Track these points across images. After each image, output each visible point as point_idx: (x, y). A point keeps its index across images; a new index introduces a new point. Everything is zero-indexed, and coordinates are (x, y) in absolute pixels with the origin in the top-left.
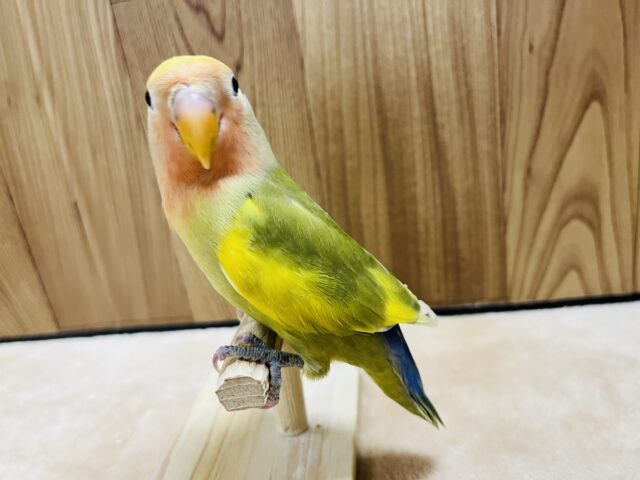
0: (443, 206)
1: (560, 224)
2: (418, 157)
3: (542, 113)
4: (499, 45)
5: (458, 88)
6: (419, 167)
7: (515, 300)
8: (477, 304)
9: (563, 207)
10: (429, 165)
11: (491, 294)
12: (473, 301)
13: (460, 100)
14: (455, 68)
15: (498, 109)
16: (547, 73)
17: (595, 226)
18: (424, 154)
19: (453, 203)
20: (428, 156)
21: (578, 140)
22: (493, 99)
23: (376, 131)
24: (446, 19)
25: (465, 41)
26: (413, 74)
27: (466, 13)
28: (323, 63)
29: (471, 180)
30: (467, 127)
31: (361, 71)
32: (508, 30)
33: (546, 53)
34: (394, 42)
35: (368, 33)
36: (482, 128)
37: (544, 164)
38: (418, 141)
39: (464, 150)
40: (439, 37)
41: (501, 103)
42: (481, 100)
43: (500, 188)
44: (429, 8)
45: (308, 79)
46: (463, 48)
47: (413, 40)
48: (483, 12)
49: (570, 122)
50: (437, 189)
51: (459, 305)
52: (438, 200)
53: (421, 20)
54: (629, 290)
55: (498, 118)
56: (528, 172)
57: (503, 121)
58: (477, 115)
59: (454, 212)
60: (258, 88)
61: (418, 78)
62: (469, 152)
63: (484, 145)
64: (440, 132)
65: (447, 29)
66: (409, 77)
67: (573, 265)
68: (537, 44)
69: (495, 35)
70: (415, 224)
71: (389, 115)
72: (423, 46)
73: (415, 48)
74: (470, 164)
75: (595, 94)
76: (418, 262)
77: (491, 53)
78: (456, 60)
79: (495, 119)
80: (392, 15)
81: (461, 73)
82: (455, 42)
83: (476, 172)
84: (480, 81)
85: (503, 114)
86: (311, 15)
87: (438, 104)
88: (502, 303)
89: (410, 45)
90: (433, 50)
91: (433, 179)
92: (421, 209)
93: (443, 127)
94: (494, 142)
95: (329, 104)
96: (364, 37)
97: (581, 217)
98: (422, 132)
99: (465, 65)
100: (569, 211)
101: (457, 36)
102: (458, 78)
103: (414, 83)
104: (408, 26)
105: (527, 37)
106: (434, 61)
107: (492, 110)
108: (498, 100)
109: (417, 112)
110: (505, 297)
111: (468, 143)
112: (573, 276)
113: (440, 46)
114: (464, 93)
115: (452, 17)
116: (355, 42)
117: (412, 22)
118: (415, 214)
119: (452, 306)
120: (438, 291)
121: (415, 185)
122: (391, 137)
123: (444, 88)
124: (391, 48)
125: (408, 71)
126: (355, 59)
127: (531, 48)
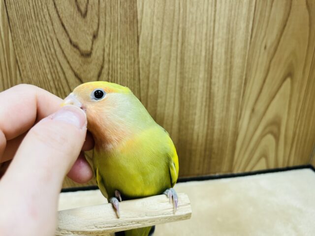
0: (208, 125)
1: (262, 136)
2: (199, 99)
3: (264, 81)
4: (250, 43)
5: (226, 64)
6: (199, 105)
7: (235, 172)
8: (217, 174)
9: (265, 128)
10: (204, 104)
11: (225, 170)
12: (215, 173)
13: (226, 70)
14: (226, 53)
15: (244, 77)
16: (270, 61)
17: (277, 137)
18: (202, 98)
19: (213, 125)
20: (204, 99)
21: (278, 96)
22: (242, 72)
23: (178, 83)
24: (225, 25)
25: (234, 38)
26: (203, 54)
27: (236, 24)
28: (151, 40)
29: (224, 113)
30: (227, 85)
31: (174, 48)
32: (256, 36)
33: (272, 50)
34: (195, 34)
35: (181, 26)
36: (234, 87)
37: (260, 107)
38: (200, 91)
39: (224, 97)
40: (221, 34)
41: (246, 75)
42: (237, 72)
43: (238, 117)
44: (217, 18)
45: (140, 49)
46: (232, 42)
47: (206, 34)
48: (245, 25)
49: (275, 87)
50: (206, 117)
51: (208, 175)
52: (206, 123)
53: (212, 24)
54: (285, 166)
55: (243, 82)
56: (253, 110)
57: (245, 84)
58: (233, 80)
59: (213, 129)
60: (107, 50)
61: (206, 56)
62: (226, 98)
63: (234, 95)
64: (213, 87)
65: (225, 31)
66: (201, 54)
67: (265, 155)
68: (268, 45)
69: (249, 38)
70: (192, 134)
71: (187, 75)
72: (211, 38)
73: (206, 39)
74: (225, 105)
75: (290, 74)
76: (191, 154)
77: (245, 47)
78: (228, 49)
79: (242, 82)
80: (196, 18)
81: (229, 57)
82: (228, 38)
83: (228, 109)
84: (238, 61)
85: (246, 79)
86: (147, 10)
87: (214, 71)
88: (229, 173)
89: (204, 37)
90: (216, 41)
91: (205, 111)
92: (196, 127)
93: (215, 84)
94: (239, 94)
95: (152, 65)
96: (178, 28)
97: (271, 132)
98: (203, 86)
99: (231, 52)
100: (267, 130)
101: (230, 36)
102: (226, 59)
103: (203, 59)
104: (205, 25)
105: (264, 41)
106: (215, 48)
107: (241, 77)
108: (245, 73)
109: (202, 75)
110: (231, 171)
111: (226, 94)
112: (263, 160)
113: (220, 40)
114: (228, 67)
115: (229, 25)
116: (172, 30)
117: (207, 24)
118: (193, 130)
119: (204, 176)
120: (199, 169)
121: (195, 114)
122: (186, 88)
123: (219, 63)
124: (193, 37)
125: (201, 51)
126: (171, 41)
127: (265, 48)
